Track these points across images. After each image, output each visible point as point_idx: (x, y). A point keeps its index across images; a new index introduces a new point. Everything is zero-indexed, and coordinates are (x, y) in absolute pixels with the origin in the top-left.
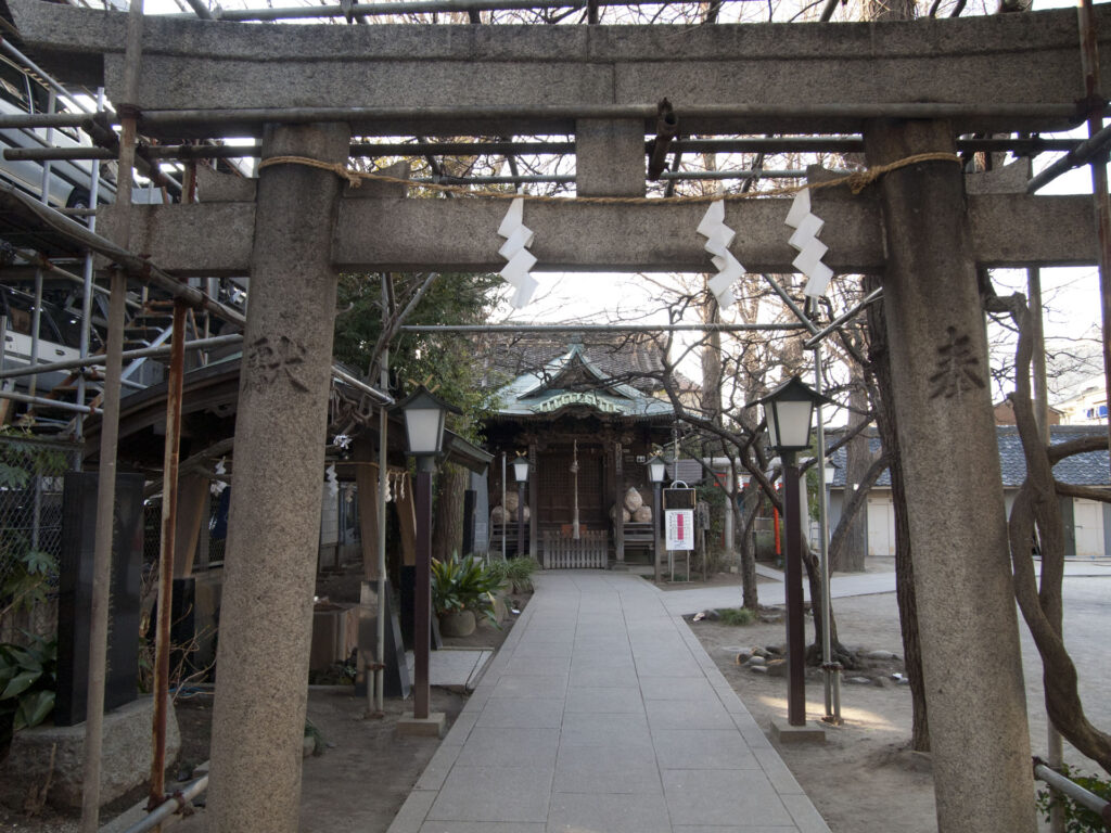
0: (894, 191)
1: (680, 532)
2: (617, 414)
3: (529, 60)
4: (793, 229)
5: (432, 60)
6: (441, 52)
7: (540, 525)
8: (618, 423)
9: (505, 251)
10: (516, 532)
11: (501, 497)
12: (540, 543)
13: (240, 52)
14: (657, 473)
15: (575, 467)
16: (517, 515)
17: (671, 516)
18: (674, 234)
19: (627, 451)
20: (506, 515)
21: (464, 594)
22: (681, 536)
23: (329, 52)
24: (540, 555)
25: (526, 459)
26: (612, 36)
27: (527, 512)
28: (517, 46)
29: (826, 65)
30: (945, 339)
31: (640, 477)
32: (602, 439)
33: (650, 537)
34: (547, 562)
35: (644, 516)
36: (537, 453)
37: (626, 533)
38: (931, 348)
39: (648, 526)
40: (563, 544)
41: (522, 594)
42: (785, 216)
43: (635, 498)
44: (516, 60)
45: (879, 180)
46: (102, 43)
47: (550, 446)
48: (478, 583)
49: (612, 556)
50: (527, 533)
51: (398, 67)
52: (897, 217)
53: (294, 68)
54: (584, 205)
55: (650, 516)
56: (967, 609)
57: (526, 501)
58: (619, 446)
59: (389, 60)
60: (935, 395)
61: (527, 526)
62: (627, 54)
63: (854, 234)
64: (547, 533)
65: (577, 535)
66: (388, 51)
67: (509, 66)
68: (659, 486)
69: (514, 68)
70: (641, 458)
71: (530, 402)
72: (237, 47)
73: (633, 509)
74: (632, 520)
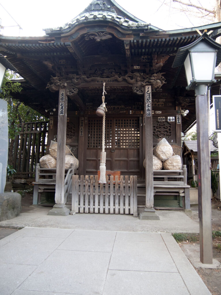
15: (102, 109)
32: (132, 81)
34: (75, 207)
35: (175, 164)
37: (155, 179)
39: (180, 174)
40: (92, 189)
43: (167, 147)
49: (141, 201)
73: (163, 157)
74: (163, 168)
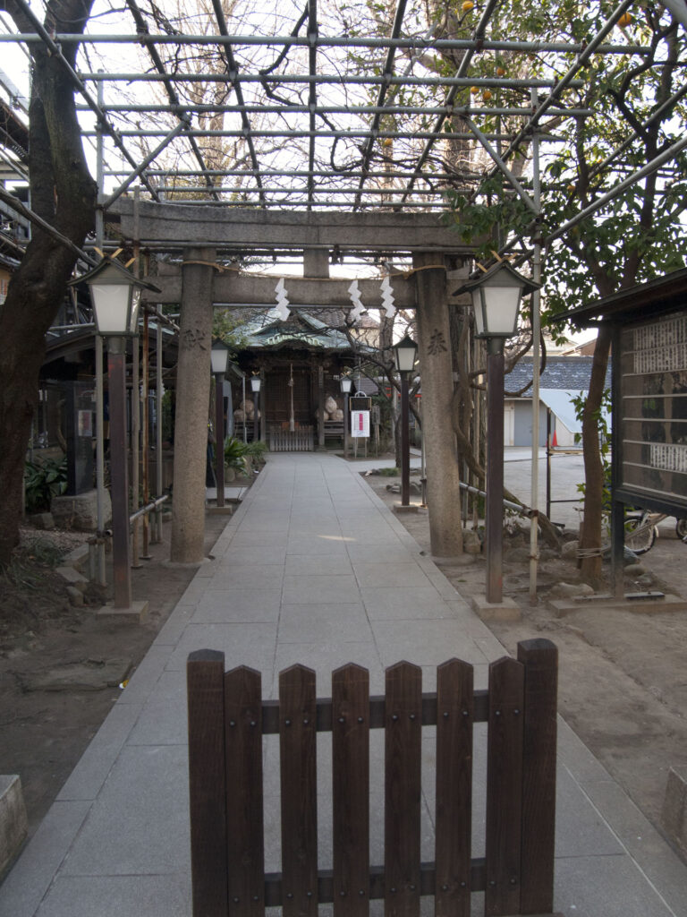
0: (420, 278)
1: (361, 425)
2: (320, 347)
3: (286, 224)
4: (383, 291)
5: (249, 223)
6: (254, 221)
7: (267, 422)
8: (321, 353)
10: (253, 427)
11: (242, 402)
12: (267, 434)
13: (175, 217)
14: (346, 387)
15: (291, 382)
17: (355, 415)
18: (339, 293)
19: (327, 372)
20: (245, 416)
22: (361, 428)
23: (210, 219)
24: (268, 441)
25: (258, 377)
26: (318, 216)
27: (259, 414)
28: (282, 219)
29: (397, 229)
30: (433, 334)
31: (335, 389)
32: (310, 363)
33: (341, 431)
34: (272, 448)
35: (338, 416)
36: (266, 373)
37: (326, 427)
38: (429, 337)
39: (341, 423)
40: (283, 435)
41: (259, 464)
42: (380, 286)
43: (332, 404)
44: (281, 225)
45: (415, 272)
46: (119, 211)
47: (274, 368)
48: (236, 451)
49: (316, 443)
50: (259, 427)
51: (236, 226)
52: (421, 288)
53: (197, 224)
54: (307, 281)
55: (342, 416)
56: (437, 427)
57: (258, 407)
58: (321, 369)
59: (233, 223)
60: (429, 354)
61: (259, 423)
62: (323, 223)
63: (405, 293)
64: (272, 427)
65: (293, 429)
66: (233, 219)
67: (279, 226)
68: (347, 395)
69: (281, 227)
70: (336, 377)
71: (260, 338)
72: (174, 215)
73: (330, 411)
74: (330, 419)
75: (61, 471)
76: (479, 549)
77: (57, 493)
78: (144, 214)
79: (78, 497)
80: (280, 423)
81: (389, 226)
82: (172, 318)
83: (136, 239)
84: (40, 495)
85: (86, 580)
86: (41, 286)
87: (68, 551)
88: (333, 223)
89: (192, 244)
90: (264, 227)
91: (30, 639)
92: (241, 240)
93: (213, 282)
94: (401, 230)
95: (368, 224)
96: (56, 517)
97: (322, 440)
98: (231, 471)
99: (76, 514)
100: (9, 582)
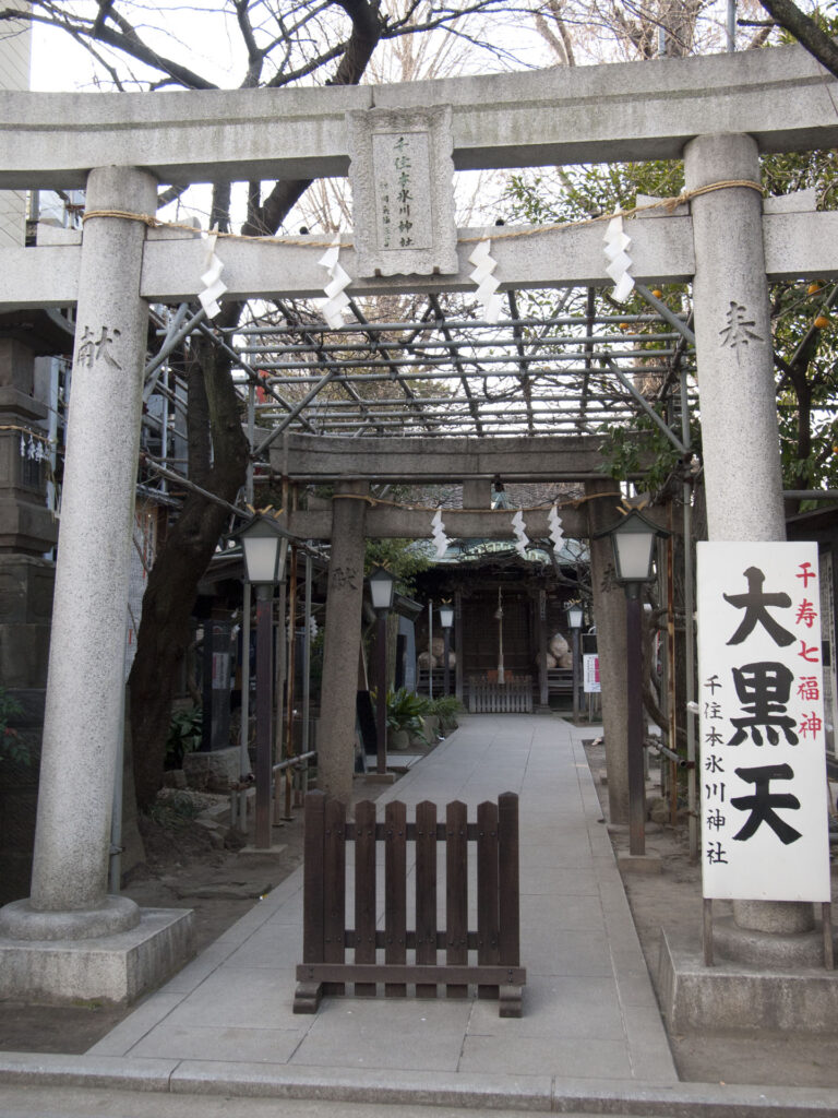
0: (592, 507)
2: (540, 563)
4: (550, 523)
7: (466, 672)
8: (540, 571)
9: (434, 533)
10: (442, 678)
11: (428, 642)
12: (465, 687)
13: (325, 450)
14: (575, 619)
15: (500, 613)
16: (443, 661)
17: (587, 660)
18: (501, 525)
19: (554, 597)
20: (433, 662)
21: (400, 717)
24: (466, 698)
25: (452, 606)
26: (478, 443)
27: (452, 658)
29: (565, 455)
30: (606, 569)
31: (562, 623)
32: (526, 586)
33: (570, 684)
34: (473, 707)
35: (567, 661)
36: (463, 600)
37: (550, 678)
38: (602, 572)
39: (570, 672)
40: (488, 689)
41: (446, 728)
42: (547, 517)
43: (561, 644)
45: (586, 502)
47: (475, 593)
48: (410, 708)
49: (536, 701)
50: (453, 678)
51: (390, 457)
52: (592, 518)
53: (349, 456)
54: (466, 514)
55: (573, 663)
57: (452, 647)
58: (543, 594)
59: (387, 453)
61: (453, 672)
62: (483, 451)
63: (576, 524)
64: (472, 678)
65: (501, 680)
66: (387, 449)
68: (577, 632)
69: (438, 457)
71: (454, 551)
72: (324, 447)
73: (558, 655)
74: (558, 666)
75: (195, 724)
76: (667, 817)
77: (191, 748)
78: (293, 447)
79: (213, 753)
80: (485, 672)
81: (558, 452)
82: (324, 550)
83: (285, 473)
84: (172, 751)
85: (227, 828)
86: (198, 538)
87: (205, 808)
88: (493, 450)
89: (343, 477)
90: (419, 457)
91: (178, 869)
92: (395, 471)
93: (365, 516)
94: (569, 455)
95: (532, 450)
96: (189, 776)
97: (544, 696)
98: (404, 735)
99: (211, 772)
100: (155, 823)
